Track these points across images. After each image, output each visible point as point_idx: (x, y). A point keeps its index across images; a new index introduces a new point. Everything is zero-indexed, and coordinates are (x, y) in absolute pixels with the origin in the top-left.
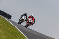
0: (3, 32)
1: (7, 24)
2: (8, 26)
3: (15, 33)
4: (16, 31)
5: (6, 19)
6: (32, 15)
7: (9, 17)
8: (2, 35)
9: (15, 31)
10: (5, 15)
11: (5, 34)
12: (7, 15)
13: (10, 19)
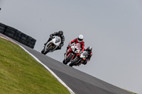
0: (14, 80)
1: (26, 60)
2: (28, 65)
3: (44, 81)
4: (47, 76)
5: (22, 47)
6: (81, 37)
7: (30, 42)
8: (13, 86)
9: (45, 77)
10: (20, 38)
11: (20, 84)
12: (25, 38)
13: (33, 47)
